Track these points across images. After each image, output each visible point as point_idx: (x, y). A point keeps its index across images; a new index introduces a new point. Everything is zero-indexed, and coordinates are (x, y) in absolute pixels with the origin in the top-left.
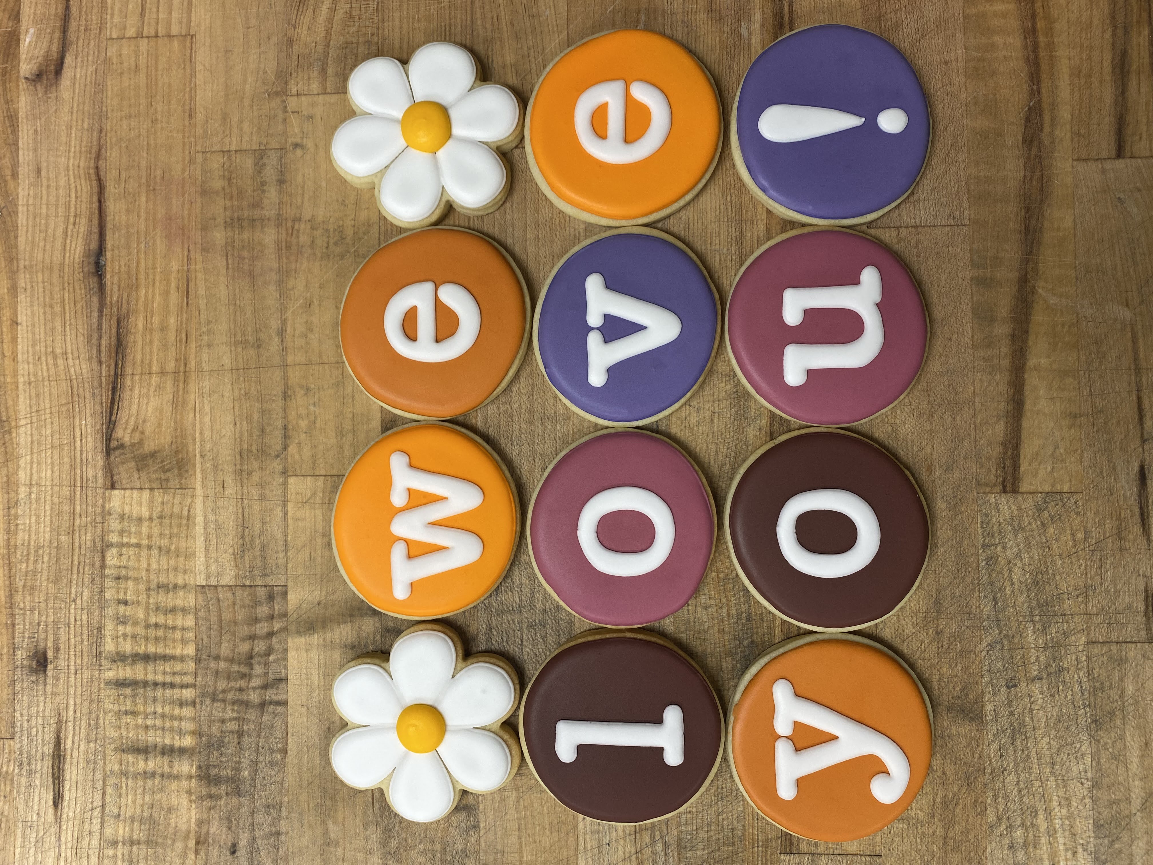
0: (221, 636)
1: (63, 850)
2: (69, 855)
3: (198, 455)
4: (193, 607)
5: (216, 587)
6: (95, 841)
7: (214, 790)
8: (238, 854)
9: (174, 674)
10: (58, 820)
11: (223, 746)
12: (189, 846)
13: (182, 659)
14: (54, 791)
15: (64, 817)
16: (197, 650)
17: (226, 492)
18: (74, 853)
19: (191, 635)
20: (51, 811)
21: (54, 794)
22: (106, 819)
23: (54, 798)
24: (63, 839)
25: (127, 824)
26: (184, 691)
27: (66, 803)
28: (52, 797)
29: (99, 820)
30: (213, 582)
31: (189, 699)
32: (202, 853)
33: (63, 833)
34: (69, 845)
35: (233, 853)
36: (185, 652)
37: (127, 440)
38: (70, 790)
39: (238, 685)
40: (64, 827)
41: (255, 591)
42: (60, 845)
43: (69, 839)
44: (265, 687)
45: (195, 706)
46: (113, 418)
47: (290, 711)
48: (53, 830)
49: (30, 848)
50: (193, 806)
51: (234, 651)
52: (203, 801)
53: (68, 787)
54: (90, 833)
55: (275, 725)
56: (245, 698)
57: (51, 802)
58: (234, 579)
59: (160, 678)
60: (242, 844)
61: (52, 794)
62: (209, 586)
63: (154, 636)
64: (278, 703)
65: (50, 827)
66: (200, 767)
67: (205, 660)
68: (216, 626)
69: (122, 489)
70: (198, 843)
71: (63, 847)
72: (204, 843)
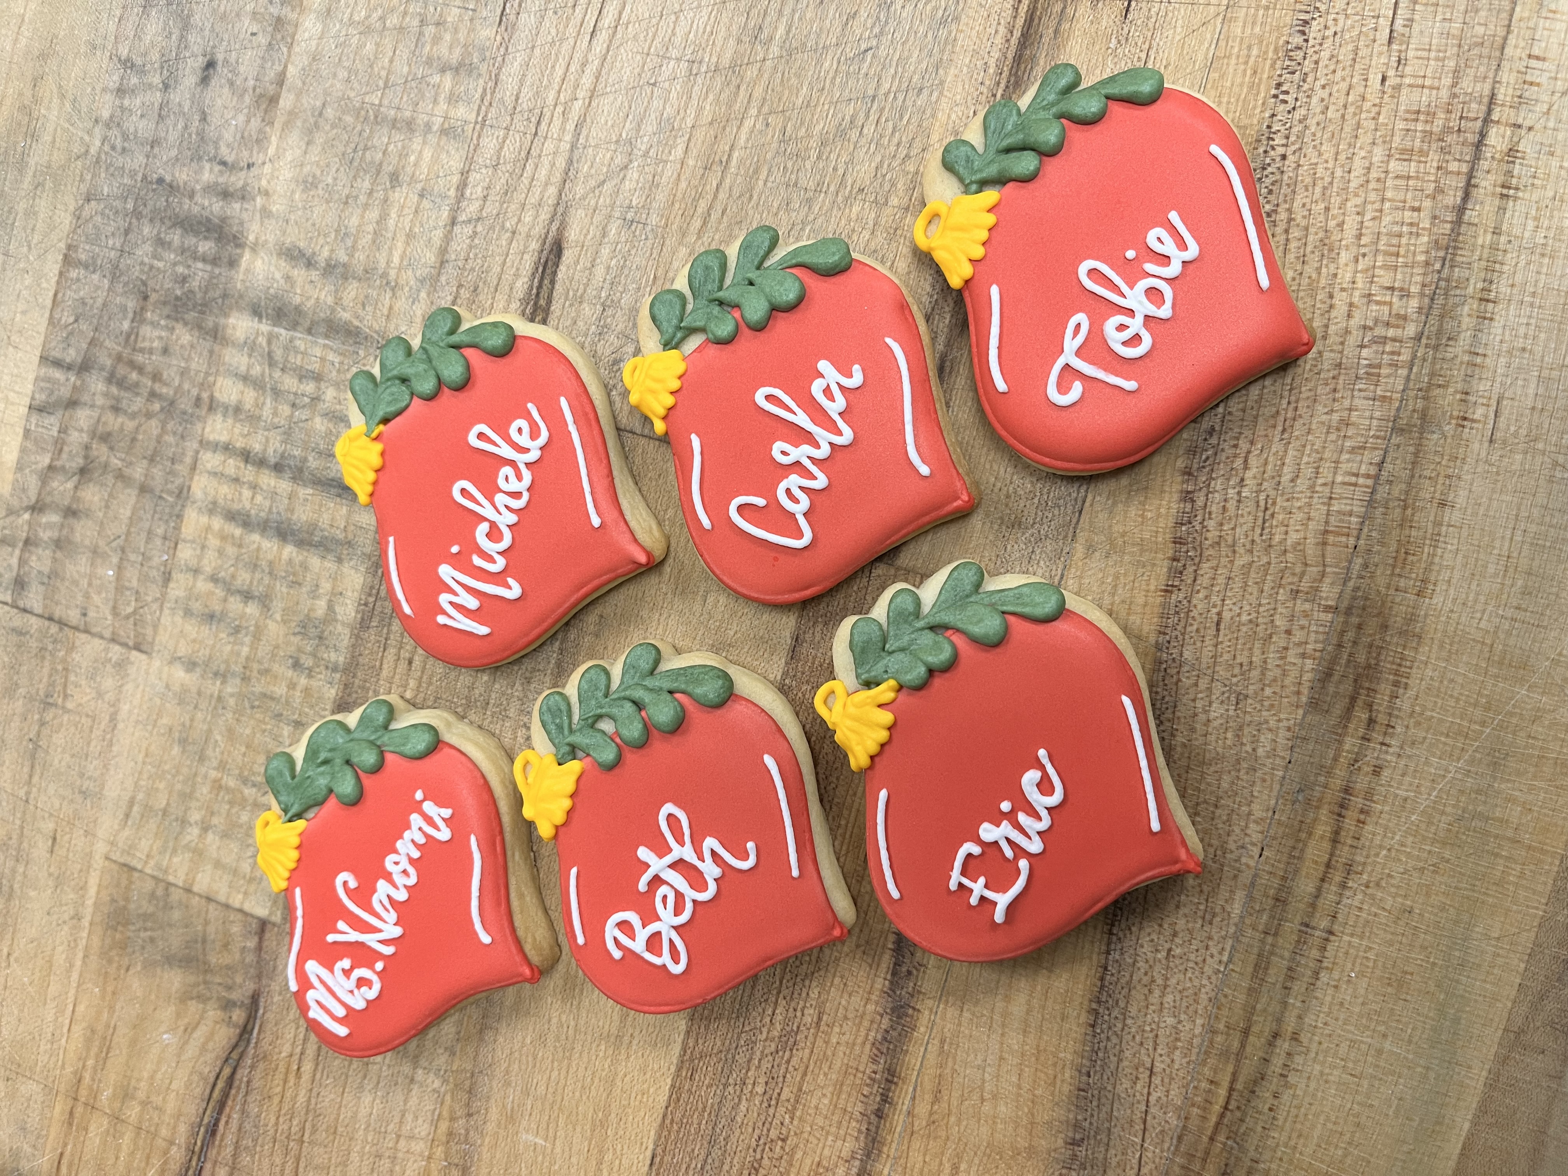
0: (128, 533)
1: (568, 137)
2: (557, 122)
3: (86, 922)
4: (166, 611)
5: (113, 640)
6: (489, 143)
7: (216, 207)
8: (201, 61)
9: (236, 480)
10: (560, 210)
11: (177, 298)
12: (292, 97)
13: (212, 508)
14: (553, 282)
15: (544, 216)
16: (180, 516)
17: (51, 826)
18: (544, 126)
19: (185, 553)
20: (573, 234)
21: (555, 273)
22: (452, 193)
23: (557, 265)
24: (561, 163)
25: (409, 170)
26: (224, 438)
27: (534, 245)
28: (562, 268)
29: (468, 192)
30: (116, 651)
31: (219, 417)
32: (271, 74)
33: (557, 177)
34: (549, 146)
35: (210, 65)
36: (204, 520)
37: (213, 1013)
38: (517, 276)
39: (120, 420)
40: (552, 191)
41: (45, 607)
42: (573, 147)
43: (546, 162)
44: (72, 404)
45: (212, 398)
46: (227, 1071)
47: (39, 340)
48: (579, 190)
49: (646, 154)
50: (264, 183)
51: (111, 495)
52: (243, 188)
53: (519, 284)
54: (495, 167)
55: (71, 319)
56: (114, 390)
57: (568, 256)
58: (78, 643)
59: (268, 480)
60: (189, 79)
61: (560, 275)
62: (125, 645)
63: (258, 575)
64: (57, 363)
65: (584, 198)
66: (233, 263)
67: (170, 493)
68: (133, 557)
69: (246, 914)
70: (274, 100)
71: (565, 146)
72: (261, 96)
